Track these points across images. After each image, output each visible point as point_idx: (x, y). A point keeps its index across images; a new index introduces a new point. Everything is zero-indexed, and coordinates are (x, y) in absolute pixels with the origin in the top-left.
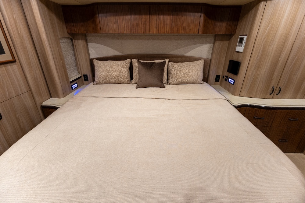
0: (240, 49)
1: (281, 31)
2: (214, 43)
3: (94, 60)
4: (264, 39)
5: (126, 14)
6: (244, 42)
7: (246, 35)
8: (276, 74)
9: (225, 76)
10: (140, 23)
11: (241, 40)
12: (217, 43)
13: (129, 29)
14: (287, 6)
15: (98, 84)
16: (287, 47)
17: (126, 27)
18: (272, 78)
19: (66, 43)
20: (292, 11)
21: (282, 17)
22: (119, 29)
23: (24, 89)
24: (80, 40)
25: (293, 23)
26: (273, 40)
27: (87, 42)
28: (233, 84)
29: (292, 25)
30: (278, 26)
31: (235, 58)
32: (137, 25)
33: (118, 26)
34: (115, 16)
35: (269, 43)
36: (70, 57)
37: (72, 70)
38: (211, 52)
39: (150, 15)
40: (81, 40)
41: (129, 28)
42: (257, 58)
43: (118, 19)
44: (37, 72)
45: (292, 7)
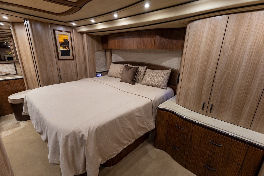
1: (203, 48)
4: (191, 54)
8: (205, 89)
10: (123, 43)
13: (119, 46)
14: (205, 26)
15: (109, 76)
16: (212, 64)
18: (202, 92)
19: (101, 53)
20: (211, 30)
21: (202, 35)
22: (115, 47)
23: (74, 71)
25: (213, 40)
26: (198, 56)
27: (111, 53)
29: (213, 43)
30: (200, 44)
33: (115, 45)
35: (195, 58)
36: (102, 60)
37: (102, 67)
39: (127, 38)
40: (109, 52)
42: (187, 71)
43: (115, 41)
44: (82, 65)
45: (209, 27)
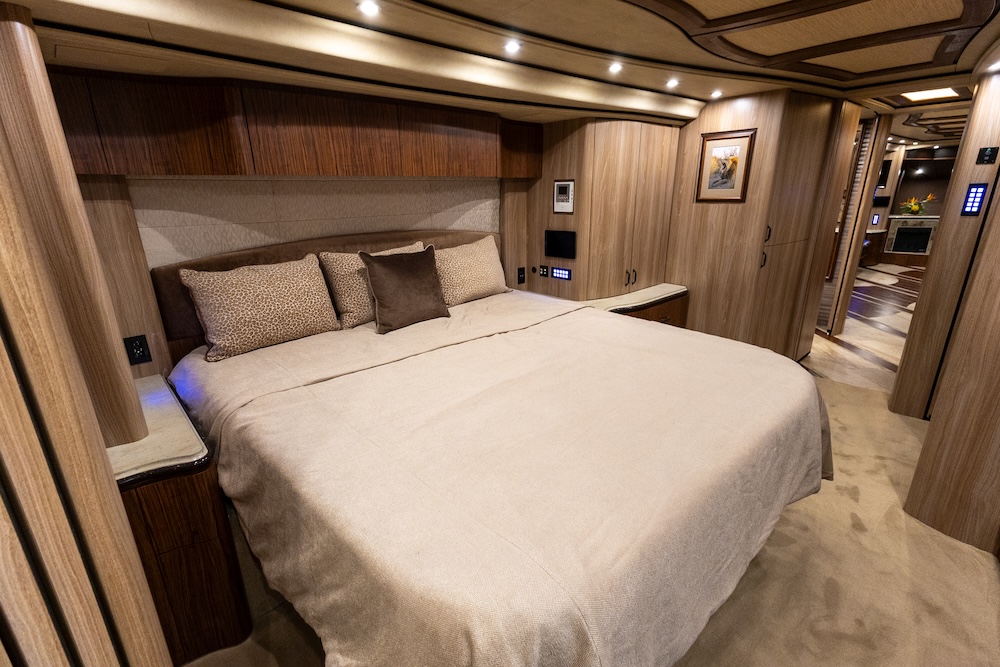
0: (565, 206)
2: (502, 198)
3: (183, 272)
5: (338, 123)
6: (571, 193)
7: (573, 180)
9: (538, 268)
10: (379, 150)
11: (563, 191)
12: (509, 198)
13: (350, 164)
17: (341, 158)
22: (317, 163)
24: (103, 198)
28: (569, 279)
31: (556, 225)
32: (370, 155)
33: (316, 153)
34: (305, 125)
38: (497, 218)
39: (400, 129)
40: (113, 198)
41: (349, 160)
43: (314, 132)
